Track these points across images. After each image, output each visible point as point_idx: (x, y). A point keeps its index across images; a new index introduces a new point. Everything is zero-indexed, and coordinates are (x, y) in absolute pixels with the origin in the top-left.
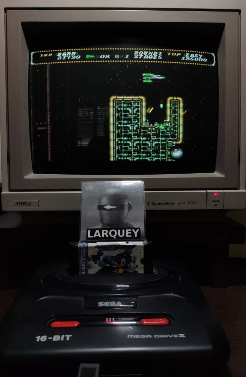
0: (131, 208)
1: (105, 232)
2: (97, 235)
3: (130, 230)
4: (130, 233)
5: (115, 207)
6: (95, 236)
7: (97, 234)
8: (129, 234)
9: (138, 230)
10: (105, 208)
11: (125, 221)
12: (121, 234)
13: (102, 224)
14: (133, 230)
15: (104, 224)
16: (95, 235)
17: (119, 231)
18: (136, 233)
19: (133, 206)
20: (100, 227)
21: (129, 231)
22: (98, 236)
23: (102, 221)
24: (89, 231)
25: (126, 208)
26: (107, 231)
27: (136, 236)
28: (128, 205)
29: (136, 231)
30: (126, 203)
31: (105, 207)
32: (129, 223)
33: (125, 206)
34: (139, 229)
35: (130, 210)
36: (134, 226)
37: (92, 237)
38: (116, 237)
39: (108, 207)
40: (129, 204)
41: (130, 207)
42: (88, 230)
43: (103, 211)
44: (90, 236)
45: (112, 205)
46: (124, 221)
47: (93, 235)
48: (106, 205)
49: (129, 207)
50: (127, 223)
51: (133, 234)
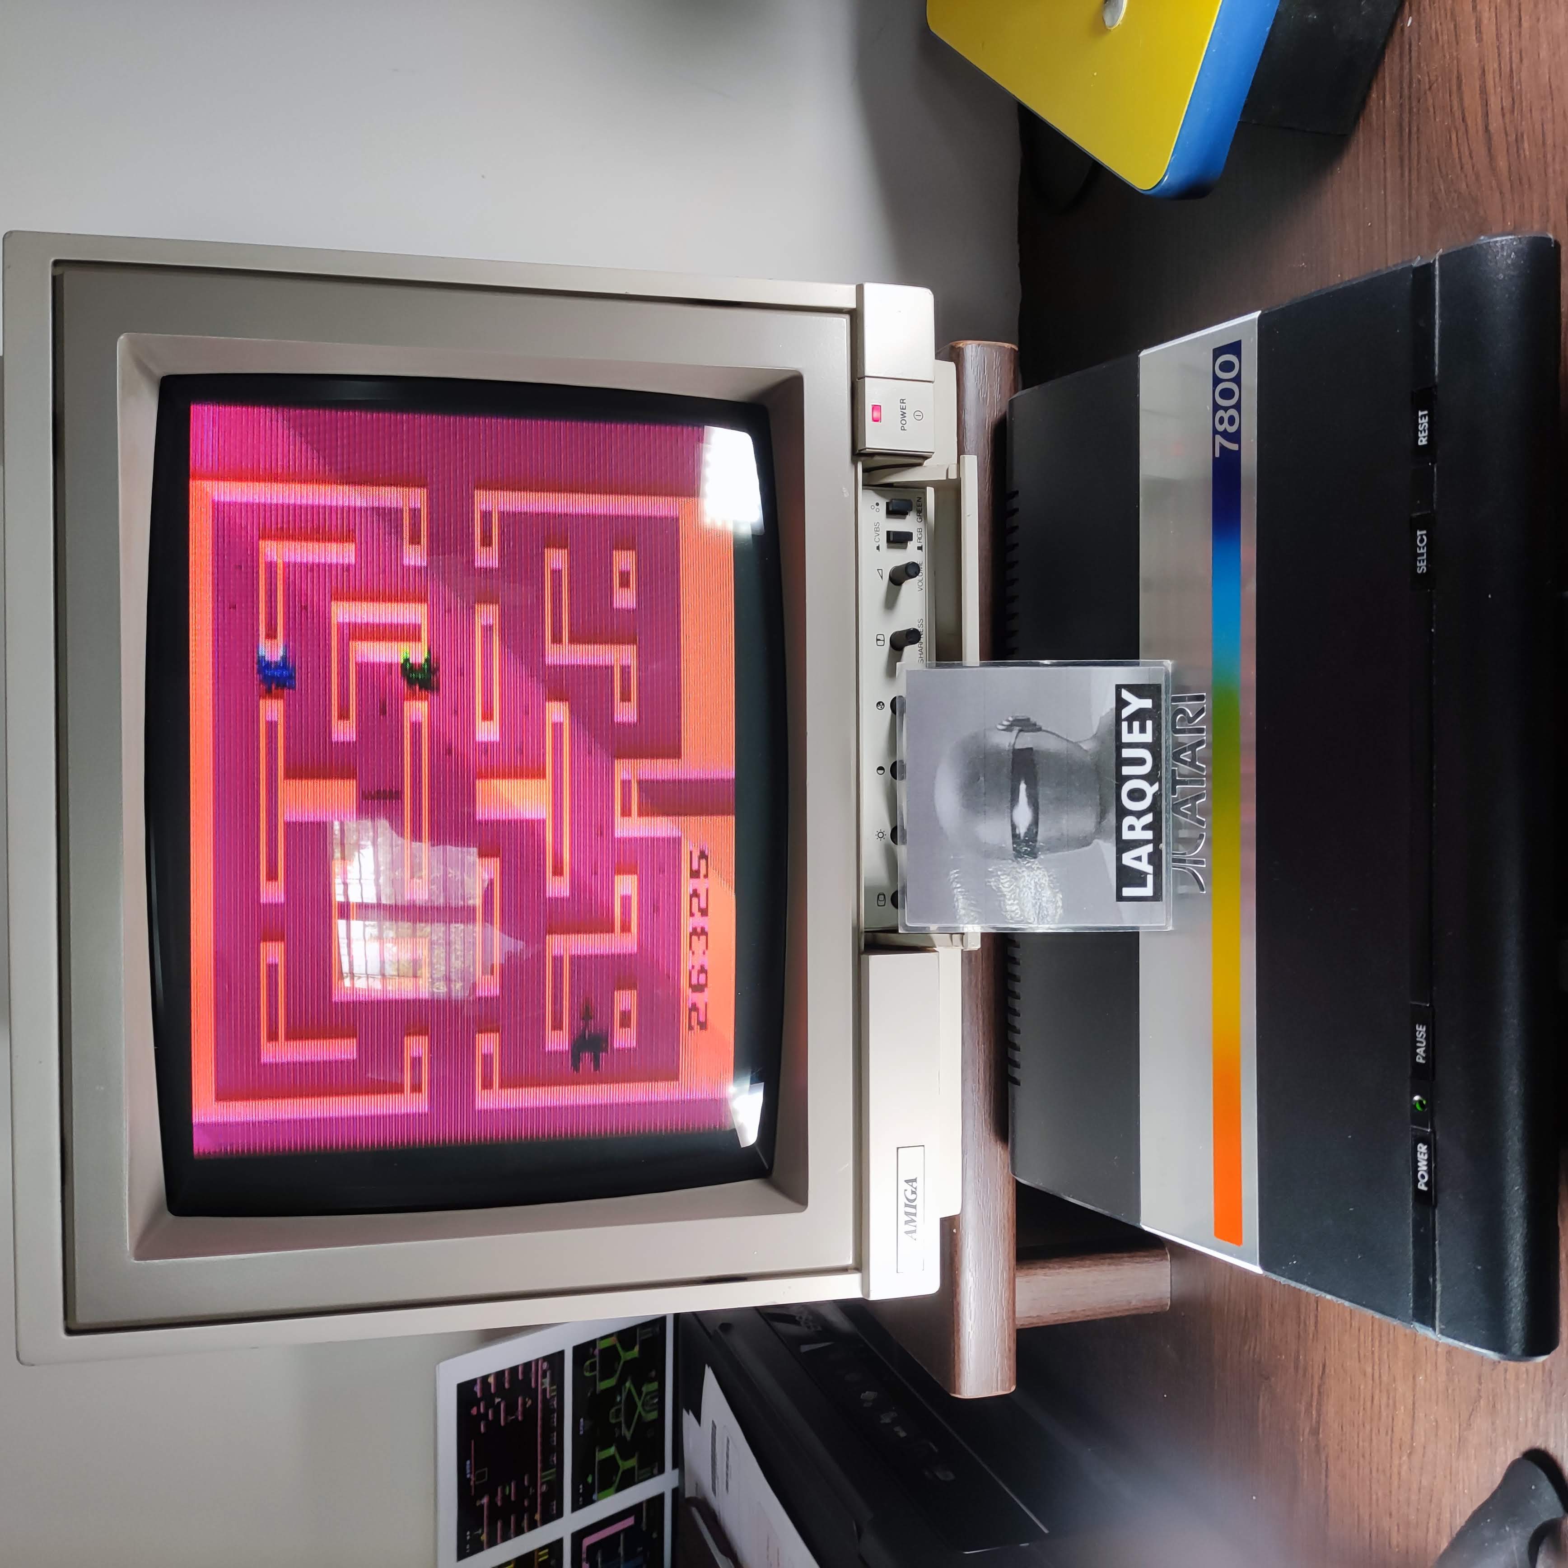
0: (1028, 720)
1: (1132, 828)
2: (1145, 859)
3: (1125, 725)
4: (1136, 725)
5: (1023, 787)
6: (1149, 869)
7: (1139, 859)
8: (1143, 730)
9: (1126, 695)
10: (1029, 829)
11: (1085, 746)
12: (1141, 762)
13: (1096, 841)
14: (1126, 712)
15: (1099, 831)
16: (1145, 867)
17: (1126, 770)
18: (1136, 703)
19: (1021, 715)
20: (1109, 848)
21: (1130, 730)
22: (1150, 855)
23: (1085, 842)
24: (1127, 892)
25: (1027, 740)
26: (1128, 821)
27: (1147, 703)
28: (1015, 732)
29: (1126, 704)
30: (1006, 741)
31: (1022, 830)
32: (1095, 731)
33: (1017, 747)
34: (1119, 688)
35: (1035, 725)
36: (1108, 710)
37: (1150, 879)
38: (1152, 784)
39: (1023, 814)
40: (1009, 729)
41: (1024, 725)
42: (1120, 898)
43: (1039, 838)
44: (1144, 884)
45: (1014, 800)
46: (1086, 751)
47: (1146, 874)
48: (1014, 827)
49: (1020, 731)
50: (1095, 736)
51: (1140, 715)
